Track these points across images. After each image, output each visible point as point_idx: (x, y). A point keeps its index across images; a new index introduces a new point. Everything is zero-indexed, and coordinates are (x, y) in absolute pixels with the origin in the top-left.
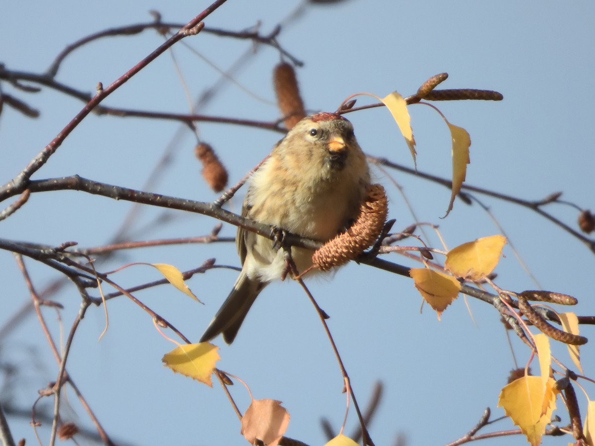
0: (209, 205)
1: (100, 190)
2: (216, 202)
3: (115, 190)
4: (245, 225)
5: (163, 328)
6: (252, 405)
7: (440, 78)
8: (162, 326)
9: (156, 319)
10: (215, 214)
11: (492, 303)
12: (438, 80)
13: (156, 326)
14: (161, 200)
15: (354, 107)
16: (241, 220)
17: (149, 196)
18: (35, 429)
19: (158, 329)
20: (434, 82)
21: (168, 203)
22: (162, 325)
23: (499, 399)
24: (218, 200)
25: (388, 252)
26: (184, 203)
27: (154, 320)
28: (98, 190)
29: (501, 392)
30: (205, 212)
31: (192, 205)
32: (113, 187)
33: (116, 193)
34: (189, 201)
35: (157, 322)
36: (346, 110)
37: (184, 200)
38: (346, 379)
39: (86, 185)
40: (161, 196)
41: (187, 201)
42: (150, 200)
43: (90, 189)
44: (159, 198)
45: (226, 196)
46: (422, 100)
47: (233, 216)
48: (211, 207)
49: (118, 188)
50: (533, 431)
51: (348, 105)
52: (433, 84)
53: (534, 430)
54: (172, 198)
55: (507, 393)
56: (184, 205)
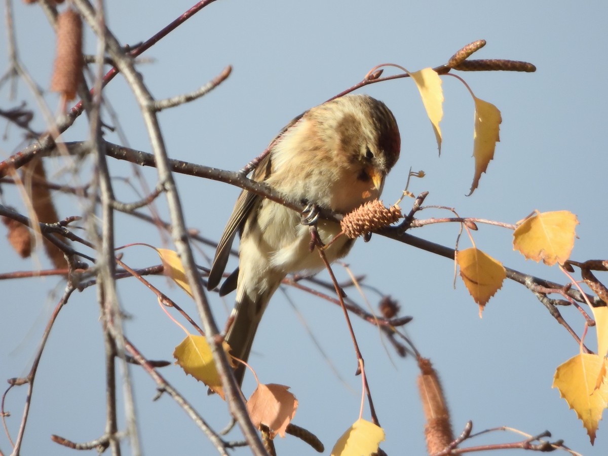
0: (235, 173)
1: (126, 154)
2: (241, 171)
3: (141, 156)
4: (272, 195)
5: (168, 307)
6: (257, 389)
7: (477, 45)
8: (166, 305)
9: (161, 298)
10: (241, 183)
11: (523, 283)
12: (475, 48)
13: (161, 306)
14: (186, 167)
15: (380, 78)
16: (267, 190)
17: (175, 162)
18: (4, 419)
19: (163, 308)
20: (470, 49)
21: (194, 170)
22: (168, 304)
23: (554, 379)
24: (244, 170)
25: (421, 226)
26: (210, 171)
27: (159, 298)
28: (124, 155)
29: (556, 371)
30: (230, 181)
31: (218, 173)
32: (139, 152)
33: (142, 159)
34: (215, 169)
35: (162, 301)
36: (373, 80)
37: (210, 168)
38: (360, 361)
39: (112, 149)
40: (186, 163)
41: (213, 169)
42: (176, 166)
43: (116, 153)
44: (184, 165)
45: (251, 165)
46: (453, 71)
47: (260, 185)
48: (237, 176)
49: (143, 153)
50: (589, 415)
51: (375, 75)
52: (470, 51)
53: (591, 414)
54: (197, 166)
55: (562, 372)
56: (210, 173)
